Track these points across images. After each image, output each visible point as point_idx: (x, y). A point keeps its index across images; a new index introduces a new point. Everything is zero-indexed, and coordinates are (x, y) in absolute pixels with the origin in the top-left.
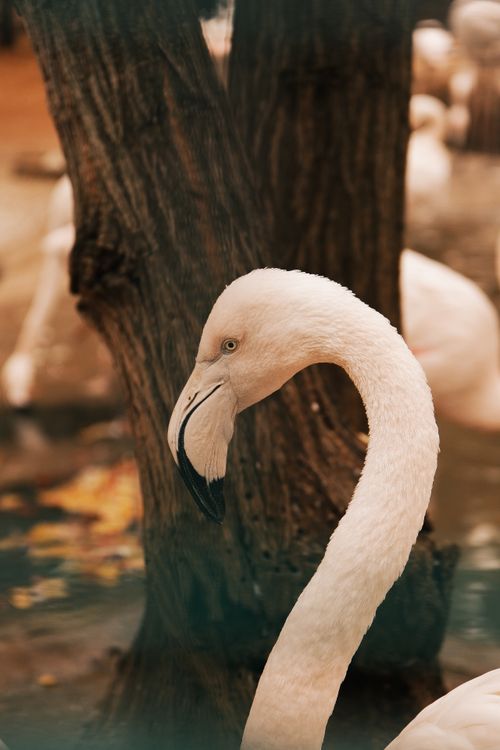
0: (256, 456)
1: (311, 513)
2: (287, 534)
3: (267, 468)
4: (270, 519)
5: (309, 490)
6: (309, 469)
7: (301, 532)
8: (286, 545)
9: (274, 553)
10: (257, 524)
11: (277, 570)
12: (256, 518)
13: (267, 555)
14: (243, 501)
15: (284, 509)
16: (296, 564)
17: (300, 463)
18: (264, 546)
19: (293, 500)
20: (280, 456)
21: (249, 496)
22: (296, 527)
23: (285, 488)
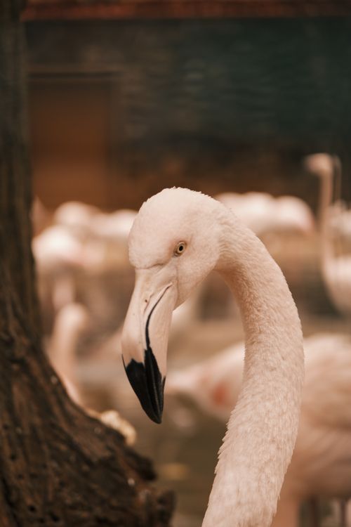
0: (16, 422)
1: (67, 467)
2: (50, 489)
3: (27, 432)
4: (33, 476)
5: (63, 448)
6: (61, 430)
7: (62, 484)
8: (50, 497)
9: (37, 507)
10: (22, 482)
11: (42, 521)
12: (20, 477)
13: (32, 509)
14: (9, 462)
15: (45, 466)
16: (58, 513)
17: (53, 426)
18: (29, 501)
19: (53, 457)
20: (37, 421)
21: (13, 458)
22: (57, 480)
23: (45, 448)
